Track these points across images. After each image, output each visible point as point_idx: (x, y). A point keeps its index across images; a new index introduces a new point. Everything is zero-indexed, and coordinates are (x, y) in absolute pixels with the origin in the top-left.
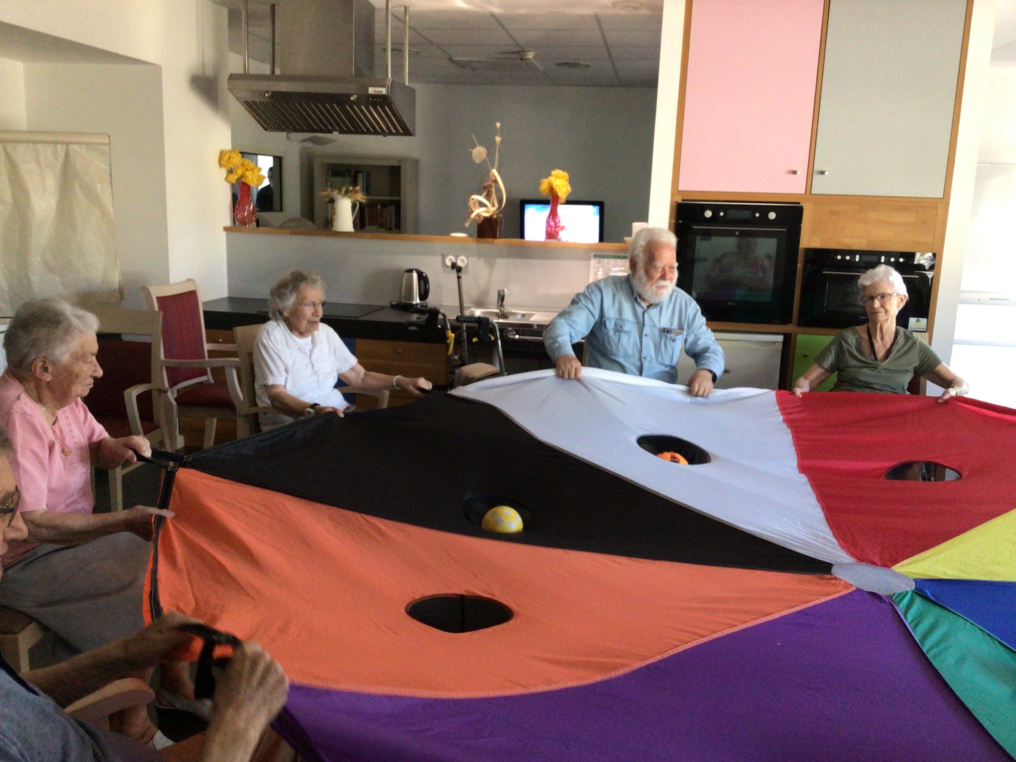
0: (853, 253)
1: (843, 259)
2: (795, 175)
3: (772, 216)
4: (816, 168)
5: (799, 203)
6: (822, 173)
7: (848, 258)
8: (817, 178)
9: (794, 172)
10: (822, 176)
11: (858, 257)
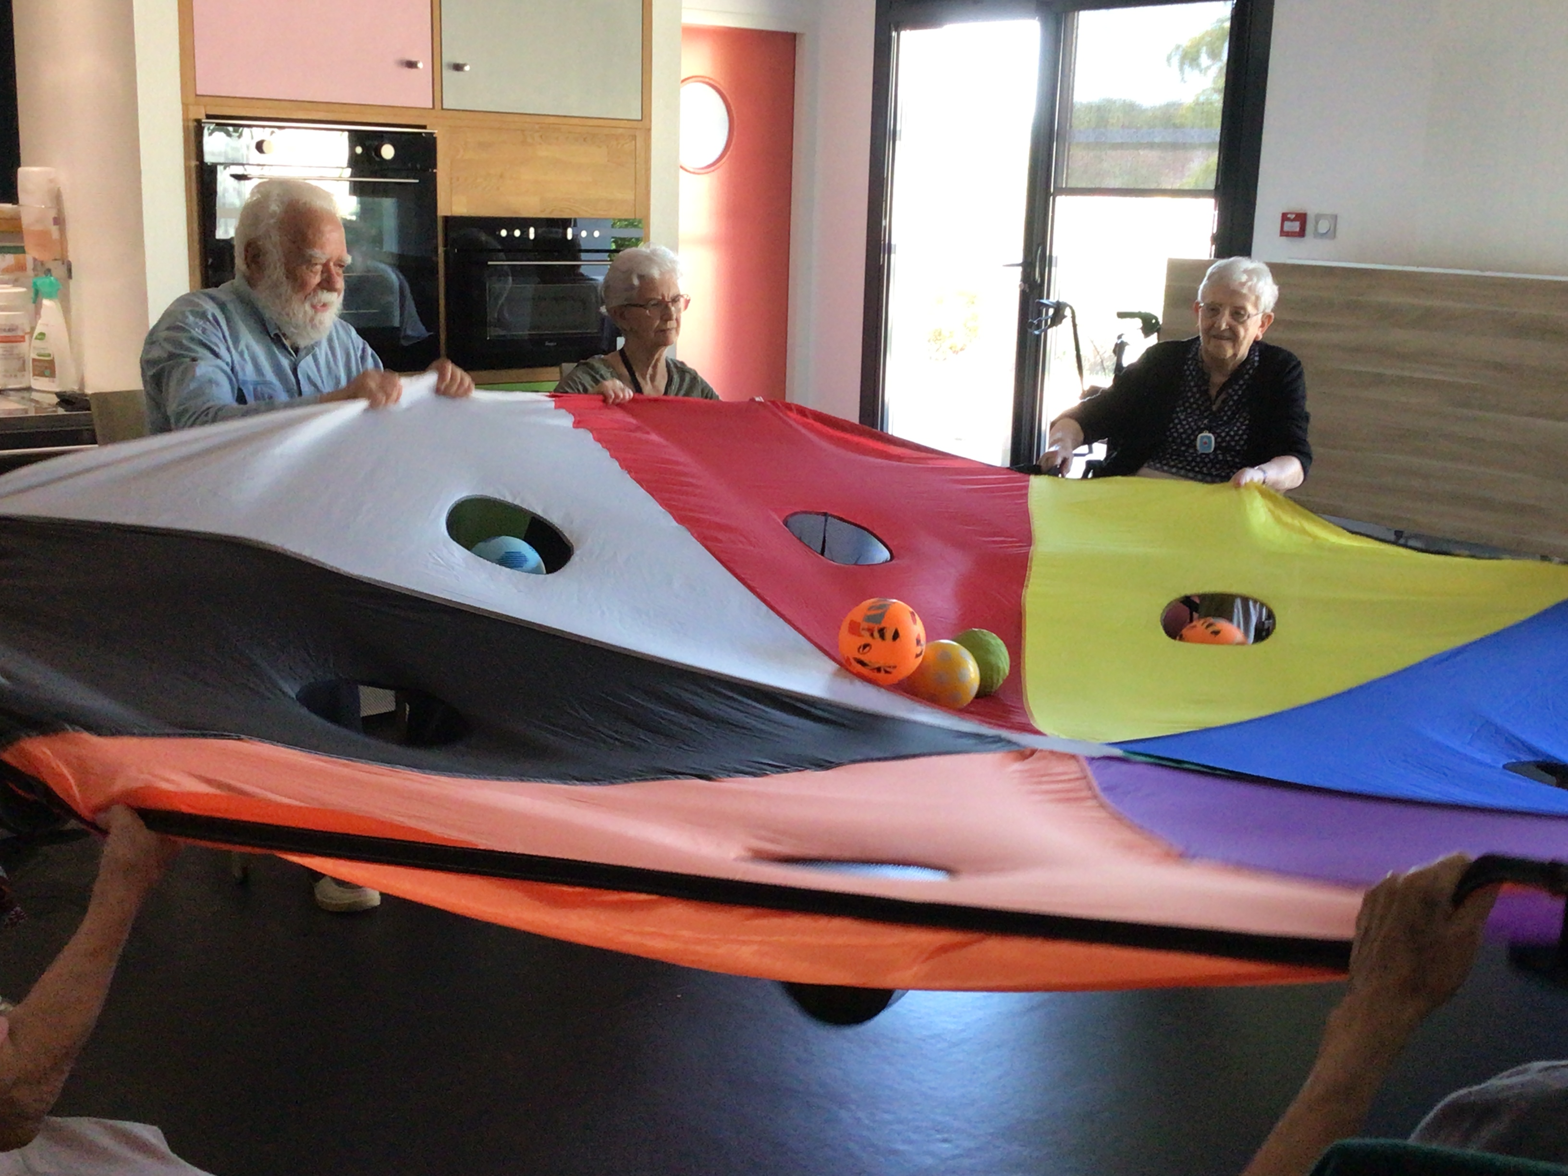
0: (524, 223)
1: (510, 235)
2: (413, 70)
3: (388, 152)
4: (449, 57)
5: (424, 127)
6: (458, 67)
7: (517, 233)
8: (449, 75)
9: (411, 65)
10: (456, 73)
11: (532, 231)
